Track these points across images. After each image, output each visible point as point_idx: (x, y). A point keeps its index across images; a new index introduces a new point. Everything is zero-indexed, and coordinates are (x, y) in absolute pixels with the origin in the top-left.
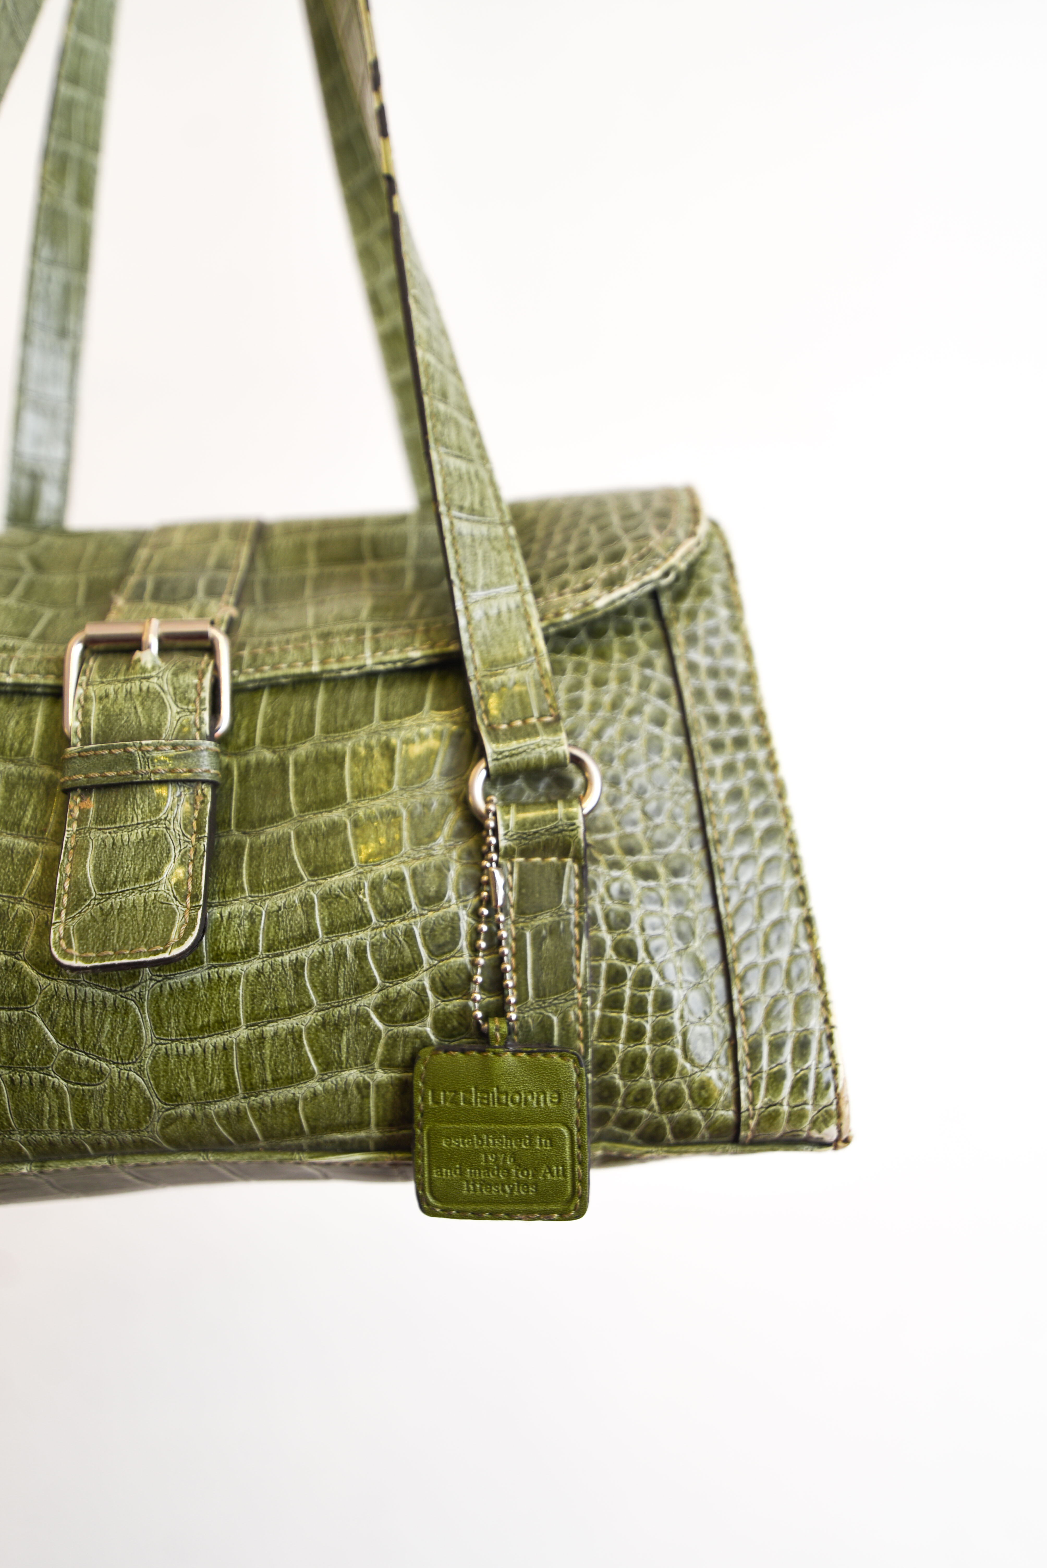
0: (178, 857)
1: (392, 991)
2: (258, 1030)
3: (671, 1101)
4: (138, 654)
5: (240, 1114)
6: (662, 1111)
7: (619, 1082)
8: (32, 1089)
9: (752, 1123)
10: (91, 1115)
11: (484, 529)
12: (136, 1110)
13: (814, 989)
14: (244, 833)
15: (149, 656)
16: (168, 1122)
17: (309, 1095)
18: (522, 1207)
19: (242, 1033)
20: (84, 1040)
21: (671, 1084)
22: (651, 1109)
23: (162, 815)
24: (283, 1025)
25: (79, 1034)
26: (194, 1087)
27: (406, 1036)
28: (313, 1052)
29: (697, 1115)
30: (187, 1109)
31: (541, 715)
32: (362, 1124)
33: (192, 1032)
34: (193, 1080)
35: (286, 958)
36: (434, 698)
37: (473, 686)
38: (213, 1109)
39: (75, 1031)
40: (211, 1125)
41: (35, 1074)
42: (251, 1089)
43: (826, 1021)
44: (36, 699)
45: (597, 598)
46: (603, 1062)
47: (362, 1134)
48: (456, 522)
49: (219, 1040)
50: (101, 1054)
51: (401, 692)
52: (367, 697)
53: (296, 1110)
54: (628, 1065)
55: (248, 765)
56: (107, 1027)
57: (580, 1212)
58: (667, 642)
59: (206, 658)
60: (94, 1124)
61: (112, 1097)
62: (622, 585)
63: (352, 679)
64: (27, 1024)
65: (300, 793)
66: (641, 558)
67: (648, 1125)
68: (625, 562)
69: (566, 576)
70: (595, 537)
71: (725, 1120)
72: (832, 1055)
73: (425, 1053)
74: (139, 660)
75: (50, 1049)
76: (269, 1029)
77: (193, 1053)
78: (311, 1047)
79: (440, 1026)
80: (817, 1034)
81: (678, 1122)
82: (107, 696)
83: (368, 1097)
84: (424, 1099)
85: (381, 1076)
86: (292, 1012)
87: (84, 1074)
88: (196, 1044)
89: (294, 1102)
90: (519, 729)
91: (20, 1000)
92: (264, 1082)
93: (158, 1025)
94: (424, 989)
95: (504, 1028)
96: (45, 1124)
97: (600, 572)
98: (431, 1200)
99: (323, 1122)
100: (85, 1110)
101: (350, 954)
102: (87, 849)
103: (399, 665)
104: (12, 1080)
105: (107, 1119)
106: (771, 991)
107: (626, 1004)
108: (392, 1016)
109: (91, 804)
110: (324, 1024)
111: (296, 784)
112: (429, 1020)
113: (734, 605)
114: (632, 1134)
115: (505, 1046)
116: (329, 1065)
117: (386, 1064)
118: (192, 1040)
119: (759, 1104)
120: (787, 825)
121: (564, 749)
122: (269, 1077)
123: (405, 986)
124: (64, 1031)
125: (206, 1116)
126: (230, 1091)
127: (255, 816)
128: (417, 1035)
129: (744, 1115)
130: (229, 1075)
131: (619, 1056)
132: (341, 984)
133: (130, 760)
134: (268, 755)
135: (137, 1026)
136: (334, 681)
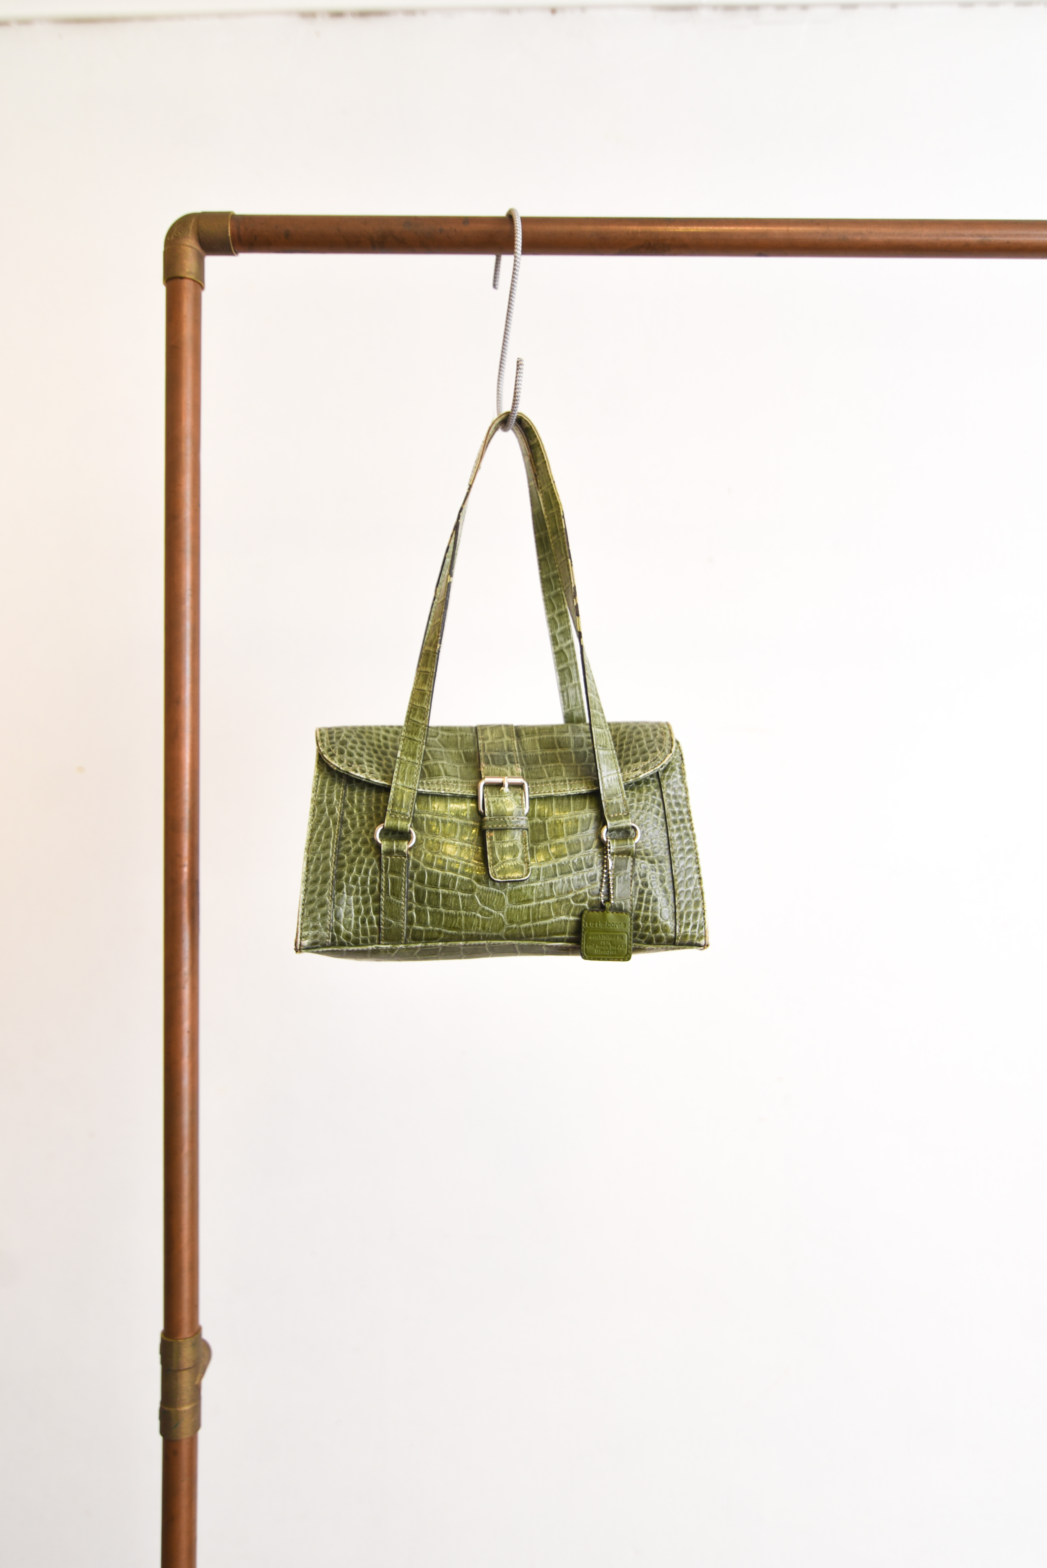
0: (521, 851)
1: (578, 893)
2: (539, 903)
3: (656, 930)
4: (502, 788)
5: (529, 928)
6: (653, 933)
7: (641, 923)
8: (471, 917)
9: (679, 938)
10: (486, 926)
11: (607, 752)
12: (500, 925)
13: (700, 899)
14: (533, 844)
15: (506, 789)
16: (508, 929)
17: (550, 923)
18: (612, 957)
19: (534, 903)
20: (488, 903)
21: (656, 925)
22: (650, 932)
23: (515, 839)
24: (546, 901)
25: (487, 901)
26: (518, 919)
27: (580, 906)
28: (553, 910)
29: (663, 935)
30: (514, 926)
31: (623, 813)
32: (564, 933)
33: (519, 902)
34: (518, 917)
35: (548, 882)
36: (589, 804)
37: (603, 803)
38: (523, 926)
39: (486, 900)
40: (520, 931)
41: (473, 913)
42: (534, 920)
43: (703, 909)
44: (466, 799)
45: (640, 775)
46: (637, 917)
47: (563, 936)
48: (599, 750)
49: (527, 905)
50: (493, 908)
51: (578, 801)
52: (568, 803)
53: (546, 927)
54: (644, 919)
55: (533, 823)
56: (496, 900)
57: (629, 959)
58: (660, 787)
59: (520, 789)
60: (487, 929)
61: (494, 921)
62: (648, 771)
63: (563, 797)
64: (473, 898)
65: (550, 833)
66: (654, 760)
67: (648, 938)
68: (649, 762)
69: (629, 765)
70: (638, 749)
71: (672, 936)
72: (704, 919)
73: (586, 912)
74: (503, 790)
75: (478, 906)
76: (542, 902)
77: (519, 909)
78: (553, 908)
79: (590, 904)
80: (700, 913)
81: (657, 937)
82: (495, 801)
83: (567, 924)
84: (585, 925)
85: (572, 918)
86: (549, 898)
87: (487, 913)
88: (520, 906)
89: (546, 925)
90: (616, 817)
91: (472, 891)
92: (538, 918)
93: (510, 900)
94: (586, 893)
95: (610, 905)
96: (472, 928)
97: (640, 765)
98: (585, 955)
99: (553, 932)
100: (485, 925)
101: (566, 882)
102: (495, 848)
103: (578, 793)
104: (466, 914)
105: (490, 928)
106: (687, 899)
107: (644, 900)
108: (577, 900)
109: (493, 834)
110: (557, 902)
111: (549, 830)
112: (587, 902)
113: (683, 774)
114: (643, 941)
115: (610, 910)
116: (558, 914)
117: (573, 915)
118: (519, 905)
119: (682, 932)
120: (695, 848)
121: (630, 824)
122: (540, 917)
123: (581, 892)
124: (483, 900)
125: (520, 928)
126: (528, 921)
127: (537, 839)
128: (583, 906)
129: (677, 935)
130: (528, 916)
131: (641, 915)
132: (563, 890)
133: (506, 822)
134: (540, 821)
135: (504, 900)
136: (557, 798)
